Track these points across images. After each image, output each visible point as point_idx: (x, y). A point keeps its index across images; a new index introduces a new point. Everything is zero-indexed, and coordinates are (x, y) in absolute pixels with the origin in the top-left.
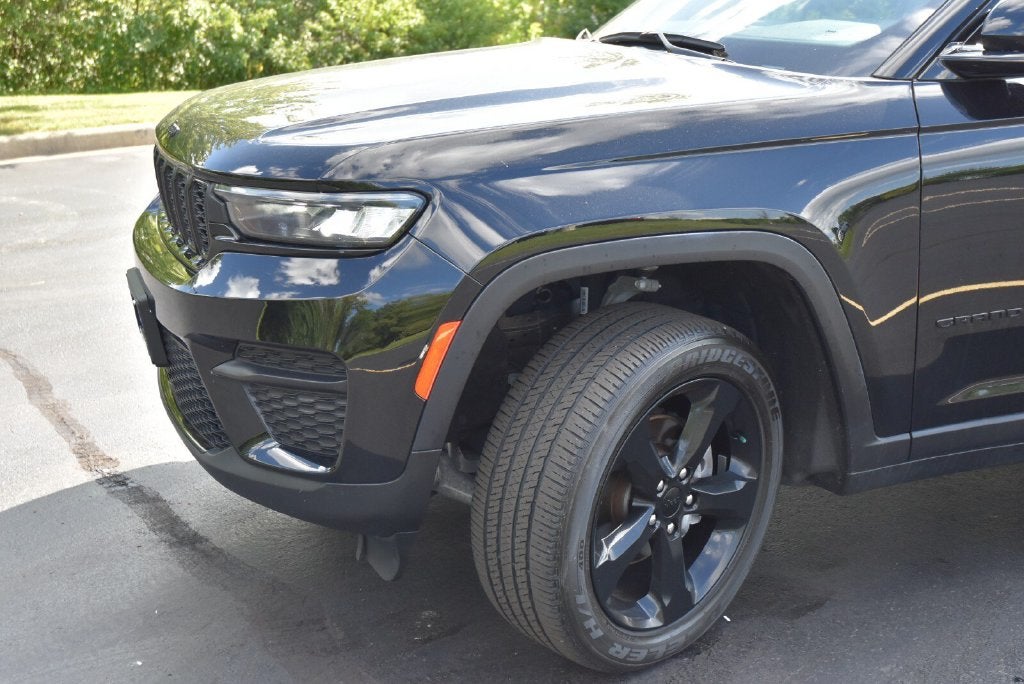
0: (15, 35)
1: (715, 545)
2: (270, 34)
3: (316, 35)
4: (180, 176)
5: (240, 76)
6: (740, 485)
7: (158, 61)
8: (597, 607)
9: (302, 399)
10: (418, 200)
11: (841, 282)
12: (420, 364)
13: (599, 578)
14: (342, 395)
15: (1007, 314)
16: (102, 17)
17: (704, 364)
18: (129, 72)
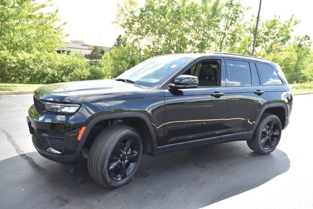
0: (14, 73)
1: (131, 166)
2: (62, 75)
3: (71, 76)
4: (37, 100)
5: (57, 82)
6: (135, 155)
7: (41, 79)
8: (109, 177)
9: (57, 140)
10: (79, 106)
11: (152, 121)
12: (79, 133)
13: (110, 172)
14: (64, 140)
15: (179, 127)
16: (31, 71)
17: (129, 135)
18: (35, 81)
